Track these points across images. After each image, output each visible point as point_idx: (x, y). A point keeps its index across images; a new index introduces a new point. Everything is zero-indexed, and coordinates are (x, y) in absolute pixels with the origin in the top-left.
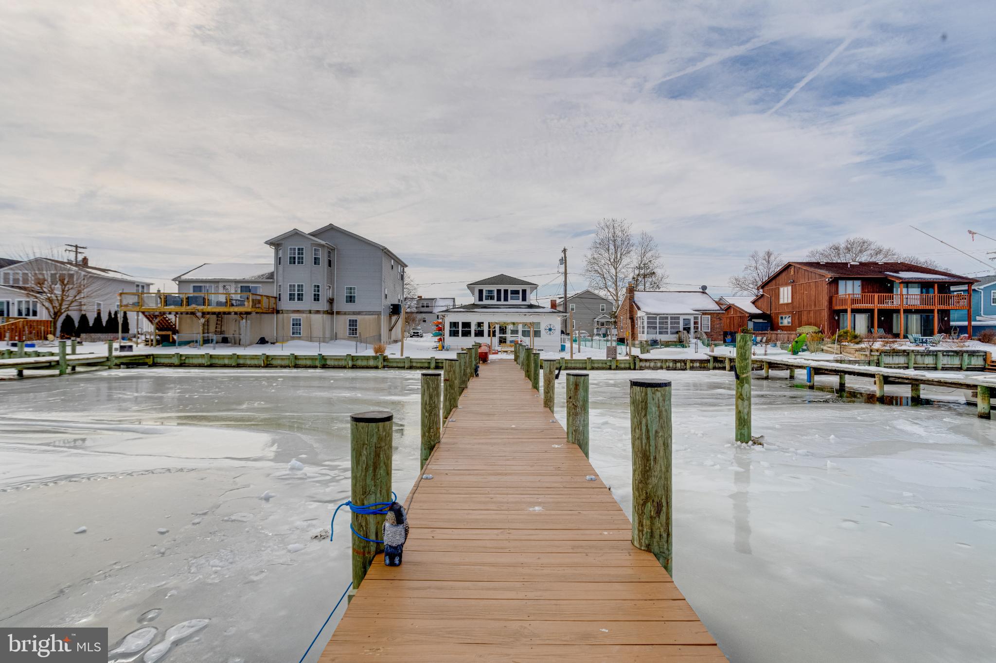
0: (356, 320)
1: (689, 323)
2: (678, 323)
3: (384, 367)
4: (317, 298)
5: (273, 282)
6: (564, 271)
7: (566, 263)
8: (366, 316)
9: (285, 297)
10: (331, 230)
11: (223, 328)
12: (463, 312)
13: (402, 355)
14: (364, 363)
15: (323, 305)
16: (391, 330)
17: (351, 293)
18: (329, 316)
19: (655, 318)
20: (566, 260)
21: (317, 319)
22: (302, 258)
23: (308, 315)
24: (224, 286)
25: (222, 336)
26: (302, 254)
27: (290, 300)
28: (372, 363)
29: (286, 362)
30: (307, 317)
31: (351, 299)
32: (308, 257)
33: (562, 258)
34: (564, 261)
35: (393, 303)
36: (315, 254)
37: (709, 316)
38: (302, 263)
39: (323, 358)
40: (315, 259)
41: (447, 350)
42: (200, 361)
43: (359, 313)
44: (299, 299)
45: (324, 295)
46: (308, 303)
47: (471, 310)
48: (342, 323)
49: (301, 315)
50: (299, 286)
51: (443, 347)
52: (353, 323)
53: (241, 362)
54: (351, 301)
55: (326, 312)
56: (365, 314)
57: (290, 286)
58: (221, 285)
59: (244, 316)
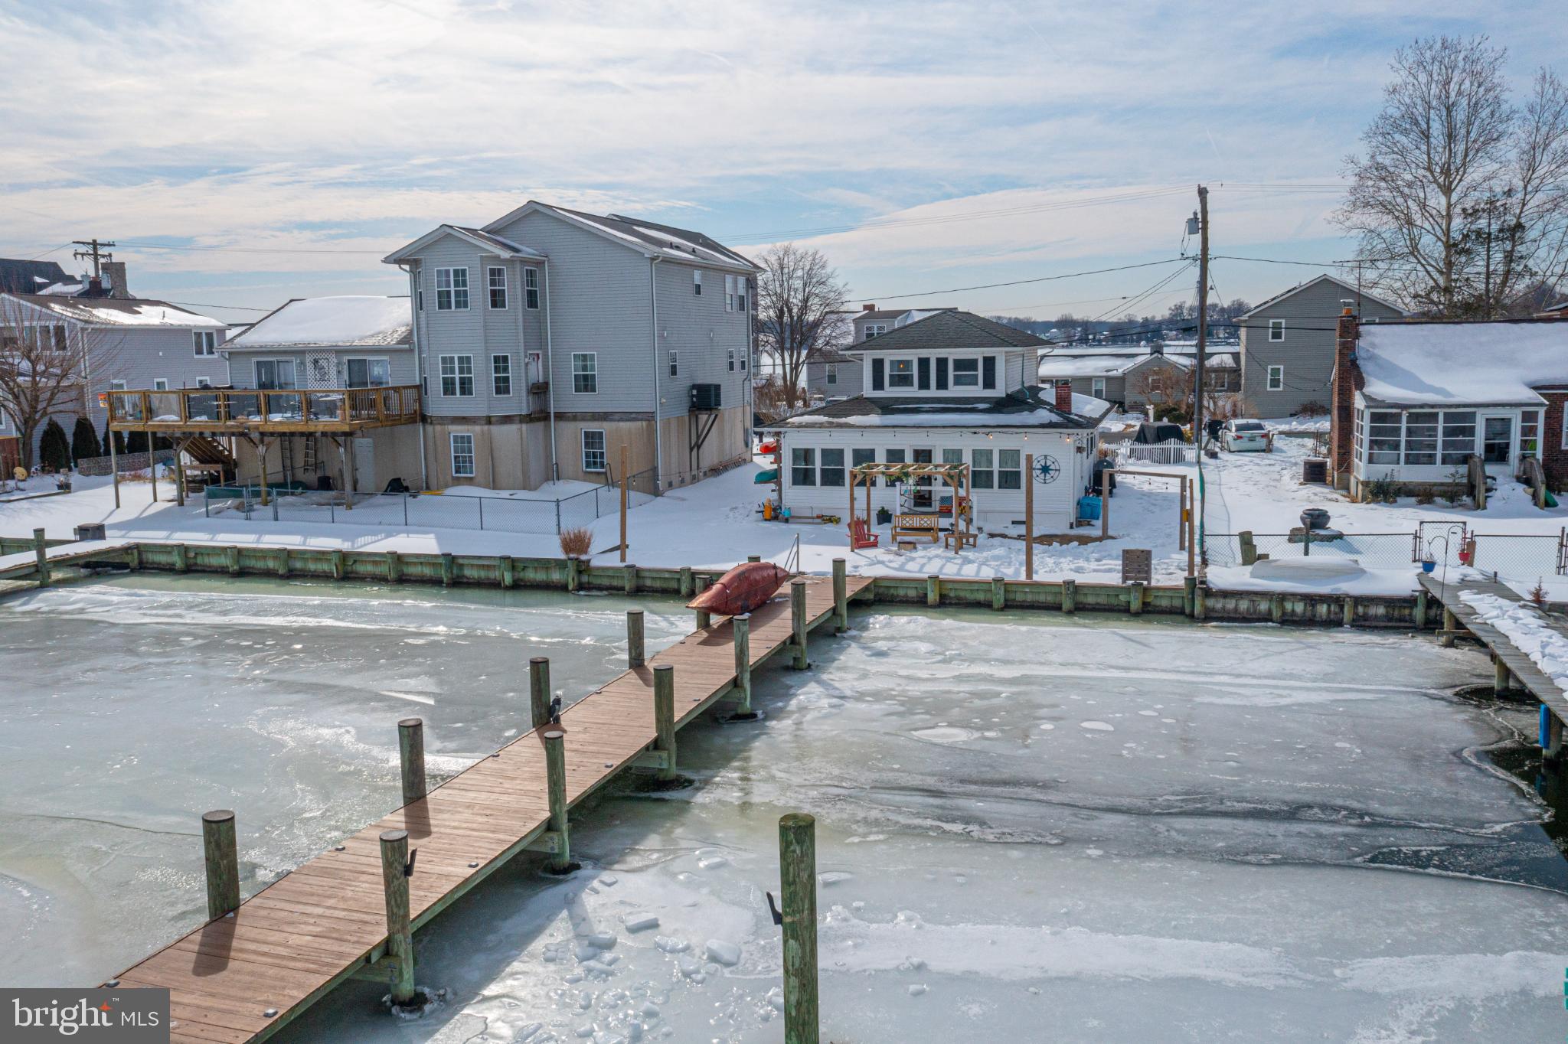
0: (601, 435)
1: (1507, 433)
3: (581, 587)
5: (411, 351)
6: (1199, 252)
7: (1205, 229)
8: (621, 424)
9: (436, 386)
10: (534, 212)
11: (319, 455)
12: (821, 425)
13: (621, 560)
14: (540, 576)
15: (518, 401)
16: (693, 448)
17: (585, 369)
18: (539, 426)
19: (1397, 418)
20: (1205, 221)
21: (508, 435)
22: (465, 292)
23: (486, 427)
24: (316, 362)
25: (320, 474)
26: (464, 284)
27: (445, 394)
28: (556, 576)
30: (482, 432)
31: (586, 383)
32: (478, 288)
33: (1195, 214)
34: (1199, 224)
35: (699, 382)
36: (493, 283)
38: (466, 305)
39: (453, 559)
40: (494, 293)
43: (605, 417)
44: (463, 393)
45: (520, 378)
46: (481, 401)
47: (843, 420)
48: (569, 439)
49: (470, 427)
50: (461, 359)
51: (774, 512)
52: (594, 441)
54: (586, 389)
55: (529, 419)
56: (621, 420)
57: (444, 359)
58: (309, 359)
59: (341, 439)
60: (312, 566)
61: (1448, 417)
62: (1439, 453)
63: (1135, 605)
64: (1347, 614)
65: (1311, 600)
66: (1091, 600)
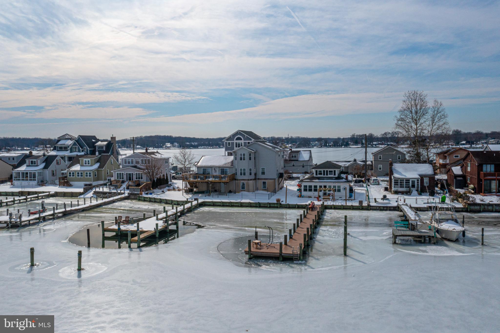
0: (266, 182)
1: (415, 183)
2: (409, 183)
3: (280, 207)
4: (250, 174)
5: (233, 168)
10: (255, 143)
11: (214, 186)
12: (309, 181)
13: (286, 203)
14: (273, 206)
15: (253, 177)
16: (279, 185)
17: (263, 170)
19: (398, 180)
21: (251, 182)
22: (245, 158)
23: (248, 181)
25: (214, 189)
26: (245, 156)
27: (240, 175)
28: (276, 205)
29: (247, 205)
31: (263, 173)
32: (247, 157)
35: (280, 172)
36: (250, 156)
37: (428, 178)
38: (245, 160)
39: (259, 203)
40: (250, 158)
41: (303, 197)
42: (220, 204)
43: (266, 179)
44: (244, 175)
45: (253, 172)
46: (247, 176)
47: (312, 181)
48: (260, 183)
49: (245, 181)
50: (244, 169)
51: (301, 195)
52: (264, 183)
53: (232, 204)
54: (263, 174)
55: (254, 180)
56: (270, 180)
57: (240, 169)
58: (213, 168)
59: (226, 183)
60: (235, 205)
61: (406, 180)
62: (405, 186)
63: (361, 208)
64: (388, 209)
65: (384, 207)
66: (355, 208)
